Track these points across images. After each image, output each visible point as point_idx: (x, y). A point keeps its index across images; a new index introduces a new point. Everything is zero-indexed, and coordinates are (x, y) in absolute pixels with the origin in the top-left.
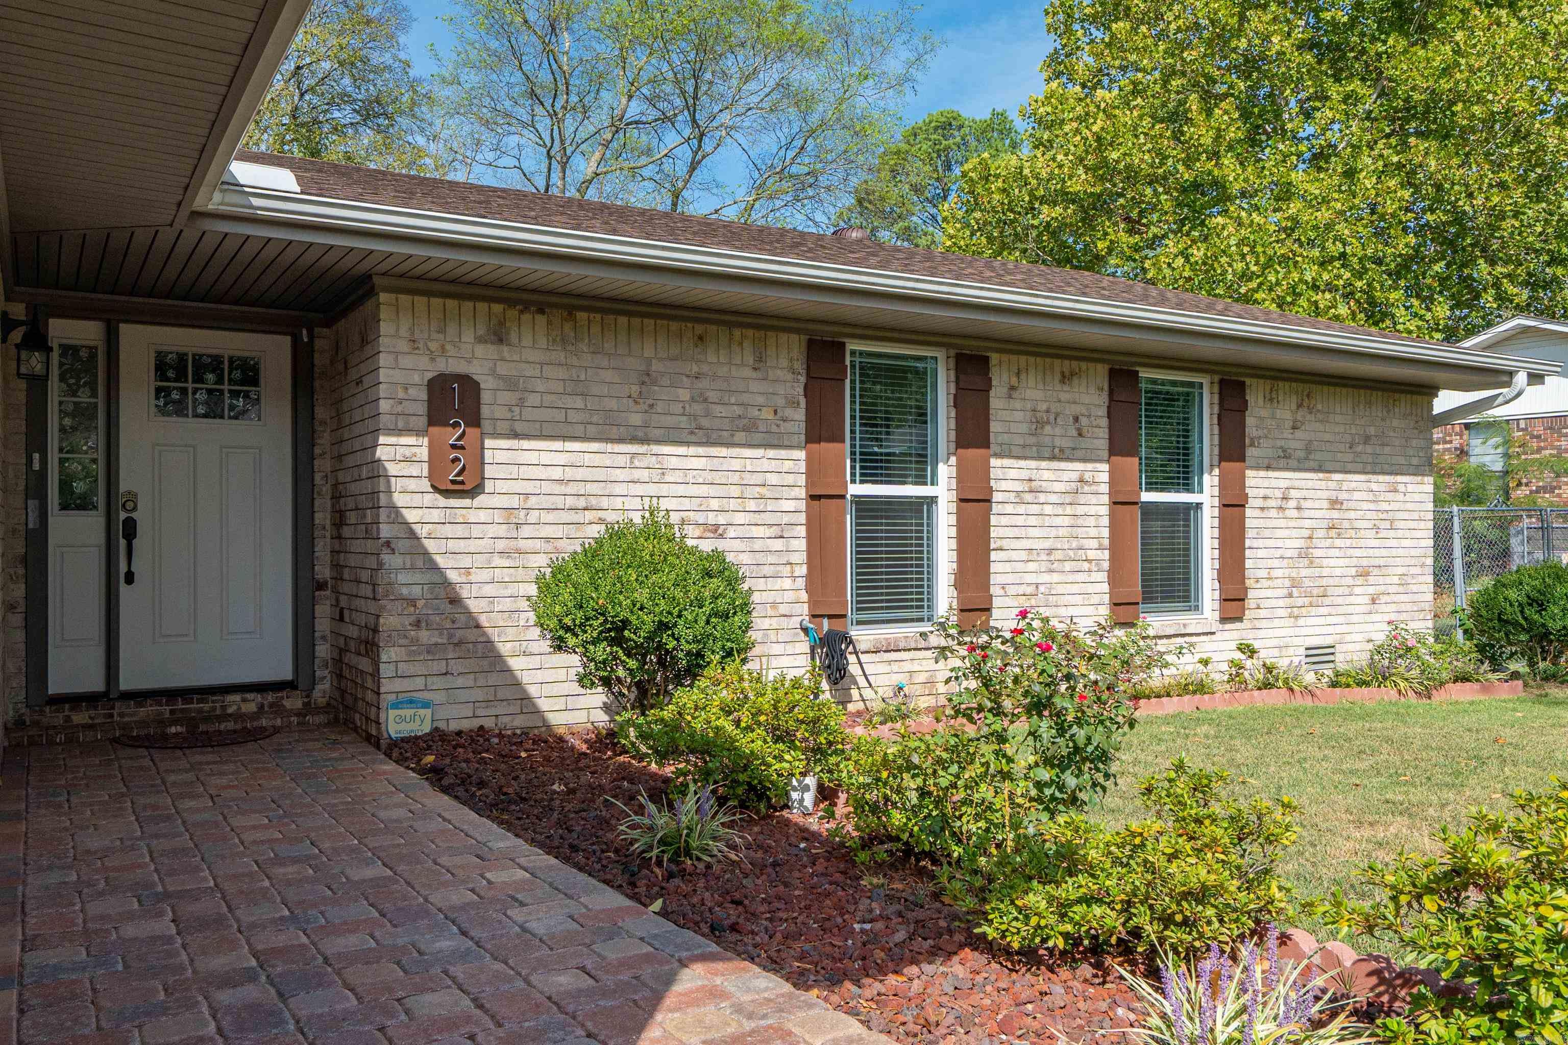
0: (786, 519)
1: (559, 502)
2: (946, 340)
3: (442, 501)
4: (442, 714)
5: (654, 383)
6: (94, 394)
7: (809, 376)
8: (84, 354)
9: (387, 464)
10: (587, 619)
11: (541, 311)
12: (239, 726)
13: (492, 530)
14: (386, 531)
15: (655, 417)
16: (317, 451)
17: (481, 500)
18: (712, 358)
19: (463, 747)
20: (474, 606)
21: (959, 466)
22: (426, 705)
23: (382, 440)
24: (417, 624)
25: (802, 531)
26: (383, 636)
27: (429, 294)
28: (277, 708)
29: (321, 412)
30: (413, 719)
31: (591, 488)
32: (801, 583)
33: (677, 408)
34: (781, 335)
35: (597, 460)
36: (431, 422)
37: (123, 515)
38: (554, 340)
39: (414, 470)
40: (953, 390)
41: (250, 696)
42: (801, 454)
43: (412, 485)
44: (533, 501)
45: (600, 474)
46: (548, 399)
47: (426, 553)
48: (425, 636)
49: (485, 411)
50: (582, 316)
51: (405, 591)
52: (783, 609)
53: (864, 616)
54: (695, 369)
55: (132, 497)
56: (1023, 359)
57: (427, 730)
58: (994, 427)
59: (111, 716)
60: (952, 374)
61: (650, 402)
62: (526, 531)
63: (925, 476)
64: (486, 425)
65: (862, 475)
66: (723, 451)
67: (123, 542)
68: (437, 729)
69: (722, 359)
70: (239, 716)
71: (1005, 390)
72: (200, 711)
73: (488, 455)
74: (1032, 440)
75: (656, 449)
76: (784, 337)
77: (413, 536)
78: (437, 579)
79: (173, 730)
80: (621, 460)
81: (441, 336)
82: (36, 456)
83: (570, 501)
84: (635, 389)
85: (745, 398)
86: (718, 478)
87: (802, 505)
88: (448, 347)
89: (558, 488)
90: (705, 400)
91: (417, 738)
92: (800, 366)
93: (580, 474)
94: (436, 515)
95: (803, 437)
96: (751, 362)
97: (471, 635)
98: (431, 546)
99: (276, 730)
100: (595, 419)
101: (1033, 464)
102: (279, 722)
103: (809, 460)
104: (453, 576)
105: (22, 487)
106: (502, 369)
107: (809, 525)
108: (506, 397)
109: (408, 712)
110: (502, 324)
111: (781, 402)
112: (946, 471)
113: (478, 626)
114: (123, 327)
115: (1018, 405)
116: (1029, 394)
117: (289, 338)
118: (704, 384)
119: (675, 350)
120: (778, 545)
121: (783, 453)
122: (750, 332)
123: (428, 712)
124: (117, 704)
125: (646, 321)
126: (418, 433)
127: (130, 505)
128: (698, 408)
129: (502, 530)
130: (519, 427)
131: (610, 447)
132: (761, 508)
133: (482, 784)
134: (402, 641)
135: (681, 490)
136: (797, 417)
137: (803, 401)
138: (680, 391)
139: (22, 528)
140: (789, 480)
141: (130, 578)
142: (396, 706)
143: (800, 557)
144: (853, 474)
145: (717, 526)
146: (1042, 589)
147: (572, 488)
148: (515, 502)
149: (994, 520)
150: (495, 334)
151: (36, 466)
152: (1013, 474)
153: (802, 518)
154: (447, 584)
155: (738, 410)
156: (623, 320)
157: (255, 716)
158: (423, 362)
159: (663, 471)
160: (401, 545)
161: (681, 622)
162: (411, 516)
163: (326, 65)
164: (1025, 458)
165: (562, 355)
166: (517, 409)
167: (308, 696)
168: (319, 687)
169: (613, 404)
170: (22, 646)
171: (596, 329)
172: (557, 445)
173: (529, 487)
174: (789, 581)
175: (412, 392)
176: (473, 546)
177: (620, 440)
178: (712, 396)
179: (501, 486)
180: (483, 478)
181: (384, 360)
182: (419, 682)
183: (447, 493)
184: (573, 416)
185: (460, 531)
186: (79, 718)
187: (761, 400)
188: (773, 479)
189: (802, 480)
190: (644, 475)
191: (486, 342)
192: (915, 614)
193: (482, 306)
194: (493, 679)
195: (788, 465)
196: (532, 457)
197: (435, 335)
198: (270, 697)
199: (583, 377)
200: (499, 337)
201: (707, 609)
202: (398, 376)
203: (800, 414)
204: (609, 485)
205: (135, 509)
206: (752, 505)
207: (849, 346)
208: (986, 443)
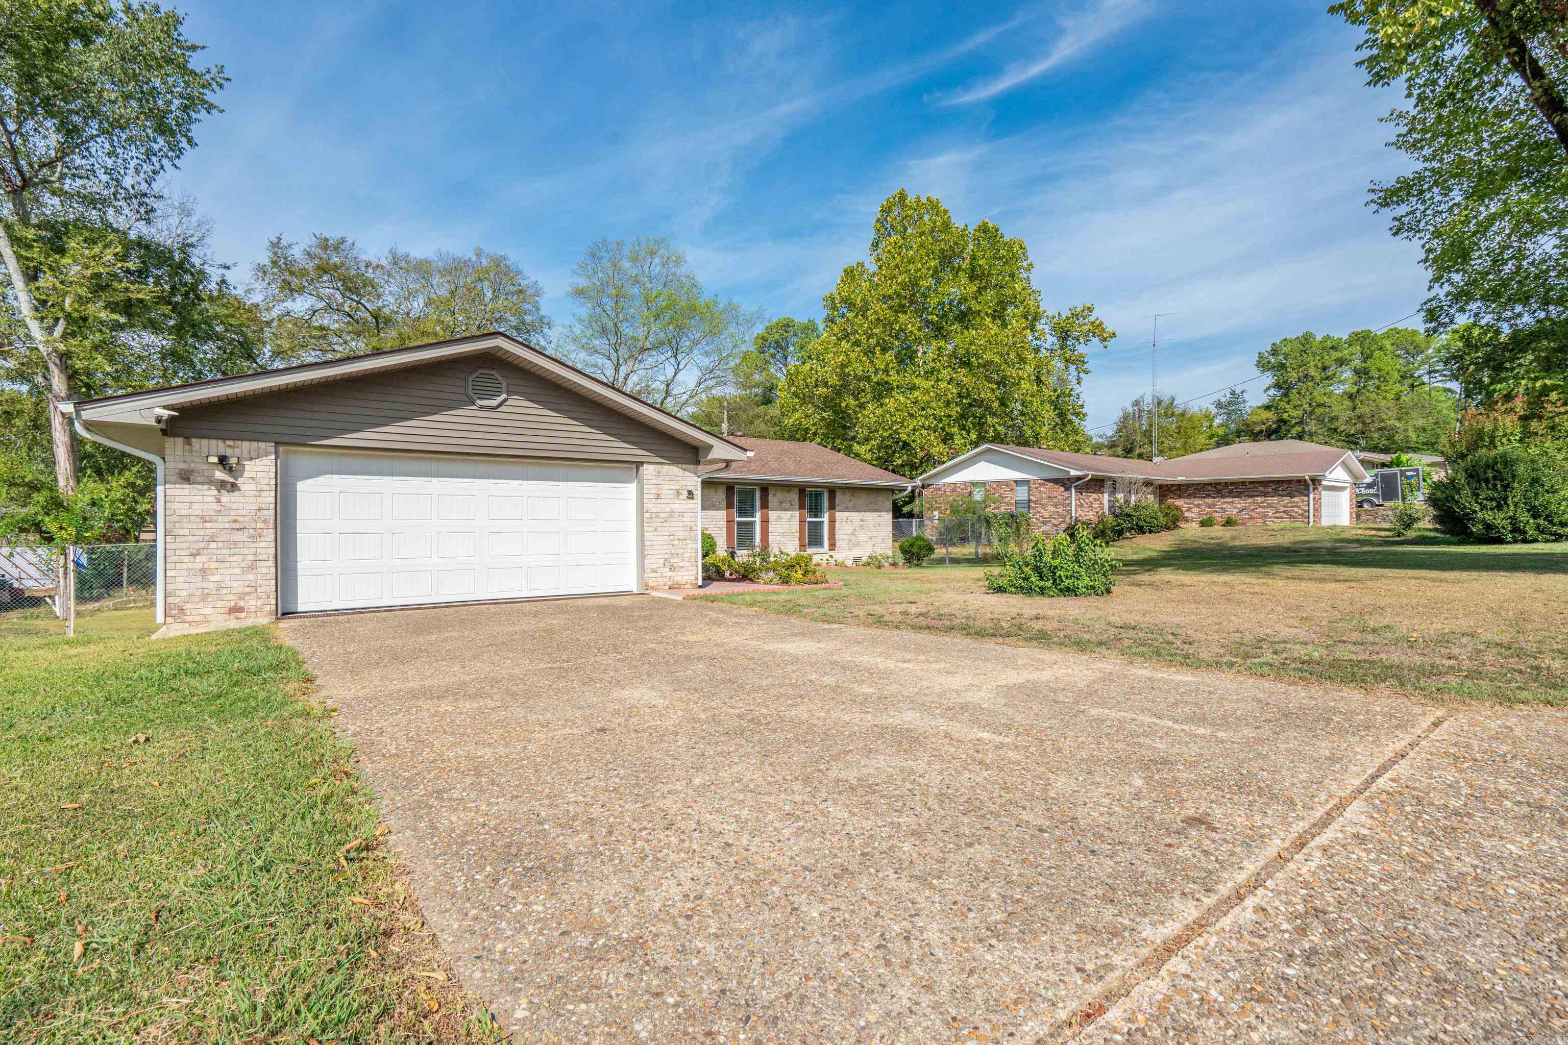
0: (722, 526)
2: (759, 488)
7: (727, 494)
18: (706, 491)
21: (761, 514)
25: (725, 529)
32: (725, 540)
34: (721, 486)
40: (760, 495)
42: (725, 512)
52: (721, 547)
53: (739, 546)
56: (777, 490)
58: (770, 504)
60: (760, 492)
63: (753, 516)
65: (739, 516)
66: (708, 511)
71: (773, 495)
74: (780, 507)
85: (713, 500)
86: (707, 517)
87: (726, 523)
92: (725, 492)
95: (726, 508)
96: (714, 492)
111: (720, 500)
112: (758, 515)
115: (776, 498)
116: (779, 497)
120: (720, 532)
121: (721, 512)
122: (714, 485)
128: (703, 502)
132: (717, 524)
137: (725, 500)
140: (723, 517)
145: (707, 528)
149: (770, 526)
152: (775, 515)
153: (726, 526)
155: (711, 502)
164: (778, 511)
174: (722, 540)
178: (706, 499)
187: (716, 500)
188: (719, 517)
189: (726, 517)
192: (751, 547)
203: (725, 503)
207: (736, 487)
208: (767, 508)
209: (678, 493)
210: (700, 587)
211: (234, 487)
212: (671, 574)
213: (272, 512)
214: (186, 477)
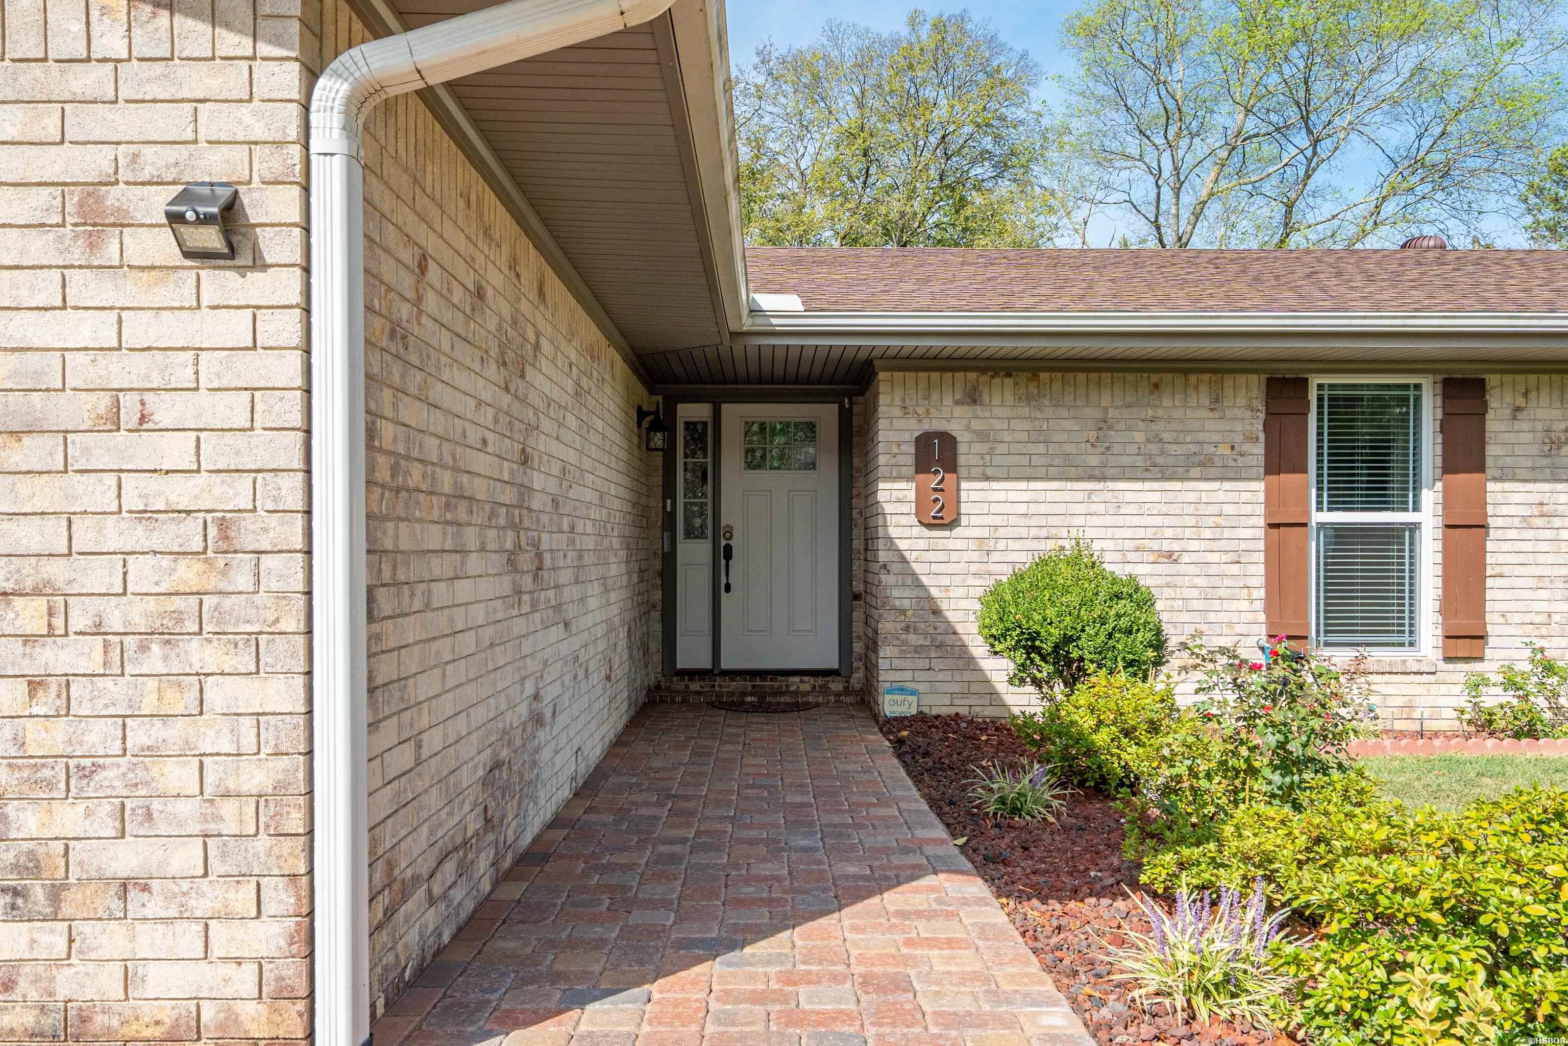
0: (1243, 546)
1: (1024, 532)
2: (1431, 366)
3: (926, 532)
4: (925, 701)
5: (1110, 428)
6: (705, 456)
7: (1267, 413)
8: (700, 428)
9: (884, 505)
10: (1008, 630)
11: (1009, 375)
12: (793, 700)
13: (966, 556)
14: (883, 556)
15: (1111, 458)
16: (854, 492)
17: (957, 532)
18: (1167, 402)
19: (937, 727)
20: (951, 616)
21: (1446, 491)
22: (913, 693)
23: (881, 485)
24: (907, 629)
25: (1261, 557)
26: (881, 637)
27: (917, 369)
28: (824, 690)
29: (856, 461)
30: (902, 703)
31: (1052, 520)
32: (1259, 605)
33: (1133, 449)
34: (1238, 376)
35: (1058, 496)
36: (918, 471)
37: (723, 543)
38: (1020, 399)
39: (906, 508)
40: (1439, 416)
41: (806, 679)
42: (1260, 486)
43: (904, 520)
44: (1001, 532)
45: (1062, 508)
46: (1014, 448)
47: (914, 574)
48: (913, 638)
49: (962, 460)
50: (1044, 376)
51: (897, 603)
52: (1239, 629)
53: (1332, 638)
54: (1150, 413)
55: (729, 531)
56: (1532, 378)
57: (914, 713)
58: (1491, 450)
59: (714, 686)
60: (1439, 400)
61: (1107, 445)
62: (995, 556)
63: (1406, 503)
64: (962, 471)
65: (1329, 503)
66: (1178, 485)
67: (723, 562)
68: (921, 713)
69: (1177, 404)
70: (797, 693)
71: (1509, 411)
72: (772, 687)
73: (964, 496)
74: (1545, 462)
75: (1111, 485)
76: (1242, 378)
77: (904, 560)
78: (922, 594)
79: (749, 699)
80: (1080, 496)
81: (927, 402)
82: (669, 501)
83: (1034, 532)
84: (1093, 435)
85: (1201, 436)
86: (1172, 509)
87: (1261, 533)
88: (932, 410)
89: (1023, 521)
90: (1161, 441)
91: (906, 718)
92: (1259, 404)
93: (1043, 508)
94: (922, 544)
95: (1262, 470)
96: (1207, 403)
97: (949, 639)
98: (917, 568)
99: (817, 705)
100: (1056, 462)
101: (1546, 487)
102: (821, 700)
103: (1267, 491)
104: (935, 592)
105: (660, 524)
106: (976, 425)
107: (1267, 551)
108: (978, 448)
109: (899, 698)
110: (975, 388)
111: (1238, 438)
112: (1431, 497)
113: (955, 633)
114: (724, 406)
115: (1525, 426)
116: (1542, 414)
117: (836, 405)
118: (1155, 427)
119: (1129, 399)
120: (1235, 569)
121: (1241, 485)
122: (1206, 377)
123: (915, 698)
124: (718, 679)
125: (1103, 375)
126: (908, 479)
127: (728, 535)
128: (1153, 448)
129: (975, 556)
130: (990, 471)
131: (1069, 485)
132: (1217, 536)
133: (926, 754)
134: (895, 642)
135: (1136, 521)
136: (1256, 451)
137: (1262, 436)
138: (1135, 434)
139: (660, 552)
140: (1248, 509)
141: (728, 588)
142: (890, 692)
143: (1260, 581)
144: (1319, 503)
145: (1170, 554)
146: (1556, 618)
147: (1035, 521)
148: (985, 533)
149: (1490, 546)
150: (970, 397)
151: (669, 509)
152: (1517, 498)
153: (1261, 545)
154: (930, 598)
155: (1193, 448)
156: (1082, 376)
157: (806, 694)
158: (913, 424)
159: (1119, 504)
160: (895, 568)
161: (1084, 635)
162: (902, 545)
163: (968, 129)
164: (1535, 481)
165: (1027, 410)
166: (988, 457)
167: (847, 682)
168: (854, 675)
169: (1070, 448)
170: (660, 634)
171: (1057, 385)
172: (1023, 485)
173: (998, 521)
174: (1247, 602)
175: (904, 447)
176: (951, 568)
177: (1079, 479)
178: (1167, 436)
179: (975, 520)
180: (959, 514)
181: (882, 424)
182: (908, 675)
183: (929, 526)
184: (1036, 460)
185: (941, 556)
186: (695, 686)
187: (1216, 437)
188: (1229, 509)
189: (1260, 510)
190: (1101, 508)
191: (962, 404)
192: (1395, 639)
193: (959, 375)
194: (967, 676)
195: (1245, 496)
196: (1001, 496)
197: (921, 402)
198: (820, 681)
199: (1045, 427)
200: (973, 398)
201: (1109, 627)
202: (893, 436)
203: (1259, 449)
204: (1069, 517)
205: (731, 538)
206: (1207, 534)
207: (1315, 381)
208: (1480, 468)
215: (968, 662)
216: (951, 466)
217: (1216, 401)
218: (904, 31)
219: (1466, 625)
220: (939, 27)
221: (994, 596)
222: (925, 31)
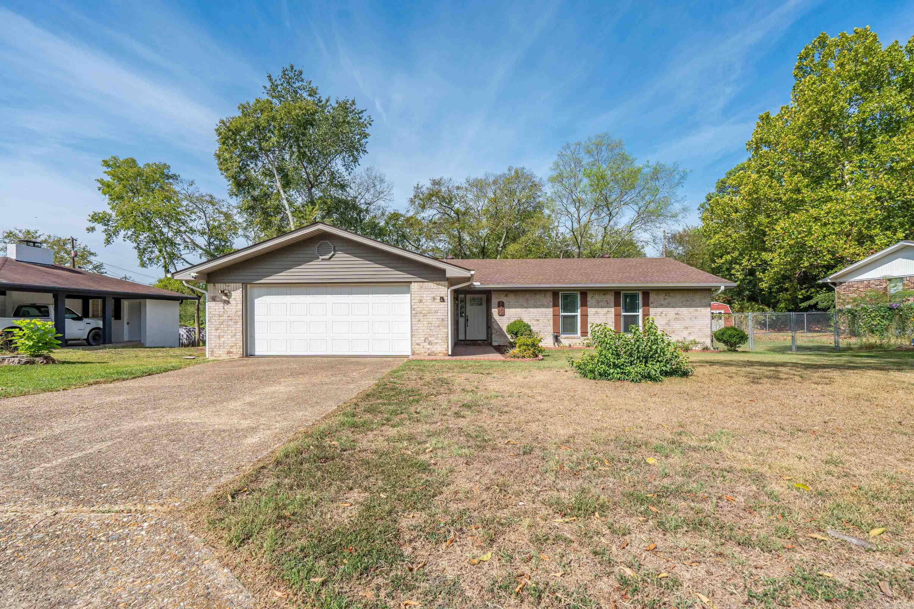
0: (549, 319)
2: (579, 292)
4: (500, 343)
5: (528, 300)
6: (463, 303)
7: (553, 298)
9: (493, 313)
10: (510, 331)
11: (512, 292)
15: (528, 305)
16: (488, 311)
17: (504, 317)
18: (537, 296)
21: (581, 310)
23: (493, 310)
24: (497, 332)
27: (498, 293)
29: (489, 306)
31: (519, 315)
32: (551, 328)
33: (532, 304)
34: (548, 294)
35: (520, 311)
36: (498, 307)
37: (467, 318)
38: (515, 297)
39: (496, 313)
40: (580, 299)
41: (481, 341)
42: (551, 310)
43: (496, 315)
44: (511, 317)
46: (513, 303)
49: (505, 305)
50: (518, 292)
51: (495, 328)
52: (549, 331)
53: (563, 333)
54: (535, 298)
55: (467, 316)
56: (594, 294)
58: (588, 303)
60: (580, 296)
61: (528, 303)
62: (510, 320)
63: (575, 312)
64: (505, 307)
65: (563, 312)
66: (539, 309)
67: (466, 321)
69: (539, 296)
70: (479, 343)
71: (591, 298)
73: (505, 311)
74: (596, 305)
75: (528, 309)
78: (499, 326)
79: (471, 344)
80: (523, 311)
81: (500, 296)
82: (458, 311)
83: (516, 317)
84: (526, 301)
85: (543, 301)
86: (538, 313)
87: (552, 316)
88: (500, 298)
89: (515, 315)
92: (551, 296)
93: (518, 313)
94: (499, 319)
95: (552, 307)
97: (503, 333)
98: (498, 322)
100: (520, 305)
101: (597, 309)
102: (483, 344)
103: (553, 310)
104: (501, 326)
105: (456, 315)
106: (507, 300)
107: (553, 320)
108: (507, 303)
111: (548, 302)
112: (579, 311)
113: (503, 331)
115: (593, 300)
116: (596, 298)
117: (486, 298)
118: (535, 300)
119: (531, 296)
120: (548, 322)
121: (549, 309)
122: (543, 294)
124: (465, 341)
125: (527, 292)
126: (497, 309)
128: (535, 303)
129: (506, 321)
130: (509, 307)
132: (545, 317)
134: (495, 334)
135: (532, 315)
137: (552, 301)
138: (532, 301)
140: (550, 313)
141: (467, 326)
143: (552, 324)
144: (561, 312)
145: (538, 320)
147: (517, 315)
148: (508, 317)
149: (588, 318)
152: (592, 311)
153: (552, 318)
155: (541, 303)
156: (524, 292)
157: (481, 343)
158: (497, 300)
159: (530, 312)
160: (495, 322)
161: (519, 331)
162: (496, 319)
164: (595, 308)
166: (509, 305)
169: (522, 303)
170: (456, 334)
171: (520, 294)
172: (515, 309)
173: (510, 315)
175: (496, 304)
176: (503, 322)
177: (523, 308)
178: (537, 301)
179: (507, 315)
180: (505, 314)
182: (497, 339)
183: (500, 316)
184: (517, 305)
185: (501, 321)
186: (462, 342)
187: (545, 302)
188: (547, 313)
189: (552, 313)
190: (527, 313)
191: (505, 298)
192: (574, 333)
193: (505, 294)
194: (506, 339)
195: (549, 311)
196: (511, 311)
198: (483, 341)
199: (518, 300)
200: (507, 296)
202: (494, 302)
203: (552, 303)
204: (522, 314)
206: (543, 316)
207: (560, 293)
208: (586, 306)
209: (434, 299)
210: (449, 355)
211: (228, 302)
212: (429, 346)
213: (241, 313)
214: (214, 299)
215: (506, 337)
216: (503, 306)
217: (545, 296)
218: (507, 172)
219: (584, 331)
220: (516, 172)
221: (508, 327)
222: (513, 172)
